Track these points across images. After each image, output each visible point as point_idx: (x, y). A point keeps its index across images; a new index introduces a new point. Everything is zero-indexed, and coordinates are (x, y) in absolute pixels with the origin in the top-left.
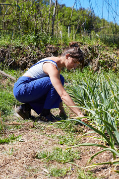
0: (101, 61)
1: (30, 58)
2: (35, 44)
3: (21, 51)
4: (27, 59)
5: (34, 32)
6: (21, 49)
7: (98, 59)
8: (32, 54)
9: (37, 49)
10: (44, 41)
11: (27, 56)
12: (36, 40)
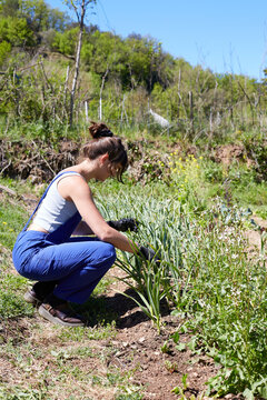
0: (147, 164)
1: (35, 160)
2: (44, 137)
3: (22, 149)
4: (30, 162)
5: (41, 119)
6: (21, 146)
7: (142, 162)
8: (39, 154)
9: (46, 145)
10: (58, 133)
11: (30, 156)
12: (46, 131)
